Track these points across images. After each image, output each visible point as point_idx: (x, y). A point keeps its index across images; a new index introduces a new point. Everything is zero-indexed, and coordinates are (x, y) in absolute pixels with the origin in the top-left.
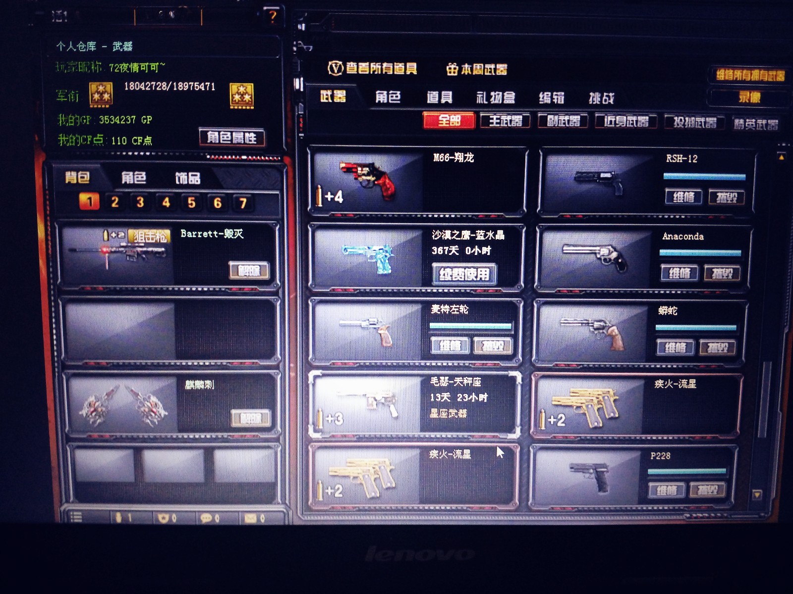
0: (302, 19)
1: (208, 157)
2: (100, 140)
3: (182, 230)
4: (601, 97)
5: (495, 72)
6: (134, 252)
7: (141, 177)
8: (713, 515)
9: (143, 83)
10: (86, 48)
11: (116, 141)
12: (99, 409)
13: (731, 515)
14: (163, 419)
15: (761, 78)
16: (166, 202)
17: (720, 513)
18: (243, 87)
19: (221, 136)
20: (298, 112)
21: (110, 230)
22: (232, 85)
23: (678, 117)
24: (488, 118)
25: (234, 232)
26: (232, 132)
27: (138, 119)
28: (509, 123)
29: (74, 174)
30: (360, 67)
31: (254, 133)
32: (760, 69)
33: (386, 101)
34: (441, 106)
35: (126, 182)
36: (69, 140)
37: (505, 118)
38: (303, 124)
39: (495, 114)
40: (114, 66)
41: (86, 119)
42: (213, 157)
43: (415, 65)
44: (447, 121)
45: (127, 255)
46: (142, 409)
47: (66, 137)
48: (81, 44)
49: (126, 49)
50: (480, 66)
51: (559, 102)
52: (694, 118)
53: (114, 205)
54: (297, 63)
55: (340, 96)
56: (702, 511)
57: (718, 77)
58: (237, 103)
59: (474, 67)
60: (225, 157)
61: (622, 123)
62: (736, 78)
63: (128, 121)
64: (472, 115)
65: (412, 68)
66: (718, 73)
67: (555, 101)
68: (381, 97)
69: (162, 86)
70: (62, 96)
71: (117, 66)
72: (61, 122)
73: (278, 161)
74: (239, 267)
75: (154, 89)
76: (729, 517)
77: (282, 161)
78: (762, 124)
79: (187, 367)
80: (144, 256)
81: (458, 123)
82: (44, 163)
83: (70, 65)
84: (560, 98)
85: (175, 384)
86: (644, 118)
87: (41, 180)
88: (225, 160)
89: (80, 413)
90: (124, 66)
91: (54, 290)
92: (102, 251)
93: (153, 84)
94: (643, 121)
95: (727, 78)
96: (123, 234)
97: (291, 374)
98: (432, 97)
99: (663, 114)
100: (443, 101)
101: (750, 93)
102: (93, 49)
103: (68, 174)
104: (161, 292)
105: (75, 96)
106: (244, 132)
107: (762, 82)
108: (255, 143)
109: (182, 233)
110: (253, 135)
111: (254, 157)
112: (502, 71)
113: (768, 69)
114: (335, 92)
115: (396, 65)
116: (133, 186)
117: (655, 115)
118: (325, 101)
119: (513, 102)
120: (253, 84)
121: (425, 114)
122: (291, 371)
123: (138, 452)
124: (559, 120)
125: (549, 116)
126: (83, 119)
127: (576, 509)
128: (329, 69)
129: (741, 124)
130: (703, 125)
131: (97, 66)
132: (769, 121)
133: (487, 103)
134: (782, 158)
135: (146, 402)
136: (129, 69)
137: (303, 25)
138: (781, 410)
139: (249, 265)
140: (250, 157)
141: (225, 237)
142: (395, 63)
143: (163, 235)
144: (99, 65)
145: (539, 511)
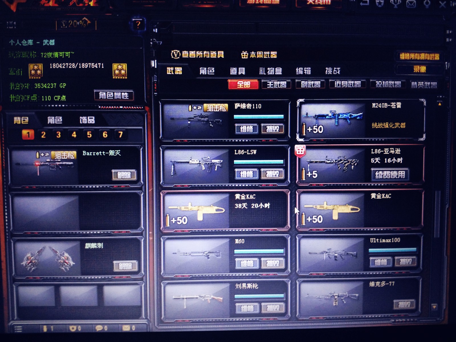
0: (156, 26)
1: (100, 107)
2: (35, 98)
3: (83, 151)
4: (333, 70)
5: (270, 56)
6: (55, 165)
7: (59, 120)
9: (61, 64)
10: (27, 43)
11: (45, 99)
12: (34, 261)
13: (419, 320)
14: (72, 267)
15: (426, 58)
16: (74, 135)
17: (413, 319)
18: (121, 66)
19: (107, 95)
20: (153, 80)
21: (40, 152)
22: (114, 65)
23: (378, 81)
24: (266, 83)
25: (115, 152)
26: (114, 93)
27: (58, 86)
28: (278, 86)
29: (19, 118)
30: (190, 54)
31: (127, 92)
32: (425, 53)
33: (206, 74)
34: (238, 77)
35: (50, 123)
36: (16, 98)
37: (276, 83)
38: (157, 87)
39: (270, 81)
40: (43, 54)
41: (27, 85)
42: (102, 107)
43: (223, 52)
44: (242, 85)
45: (50, 167)
46: (59, 261)
47: (14, 96)
48: (24, 41)
49: (51, 44)
50: (261, 53)
51: (308, 74)
52: (388, 82)
53: (43, 137)
54: (153, 51)
55: (179, 71)
56: (401, 318)
57: (401, 57)
58: (117, 75)
59: (258, 53)
60: (110, 107)
61: (345, 85)
62: (412, 58)
63: (52, 86)
64: (257, 81)
65: (221, 54)
66: (401, 55)
67: (306, 73)
68: (203, 71)
69: (72, 65)
71: (45, 54)
73: (142, 109)
74: (118, 173)
75: (67, 67)
76: (418, 321)
77: (144, 109)
78: (428, 85)
79: (86, 235)
80: (60, 167)
81: (249, 86)
82: (1, 112)
83: (17, 54)
84: (308, 71)
85: (79, 245)
86: (358, 82)
88: (110, 109)
89: (22, 264)
90: (50, 54)
91: (6, 188)
92: (36, 165)
93: (67, 65)
94: (358, 84)
95: (406, 58)
96: (48, 154)
97: (150, 238)
98: (233, 71)
99: (369, 80)
100: (240, 73)
101: (420, 67)
102: (31, 44)
103: (15, 118)
104: (71, 189)
106: (121, 92)
107: (426, 60)
108: (128, 98)
109: (84, 153)
110: (126, 94)
111: (127, 107)
112: (274, 56)
113: (430, 53)
114: (176, 68)
115: (212, 53)
116: (55, 125)
117: (365, 80)
118: (170, 73)
119: (281, 74)
120: (126, 64)
121: (229, 81)
122: (150, 235)
123: (57, 288)
124: (308, 84)
125: (302, 82)
127: (325, 319)
128: (172, 55)
129: (416, 85)
130: (393, 86)
131: (33, 54)
132: (431, 83)
134: (440, 104)
135: (62, 257)
136: (52, 56)
137: (156, 29)
139: (124, 172)
140: (125, 107)
141: (110, 155)
142: (211, 52)
143: (72, 154)
144: (35, 53)
145: (303, 320)
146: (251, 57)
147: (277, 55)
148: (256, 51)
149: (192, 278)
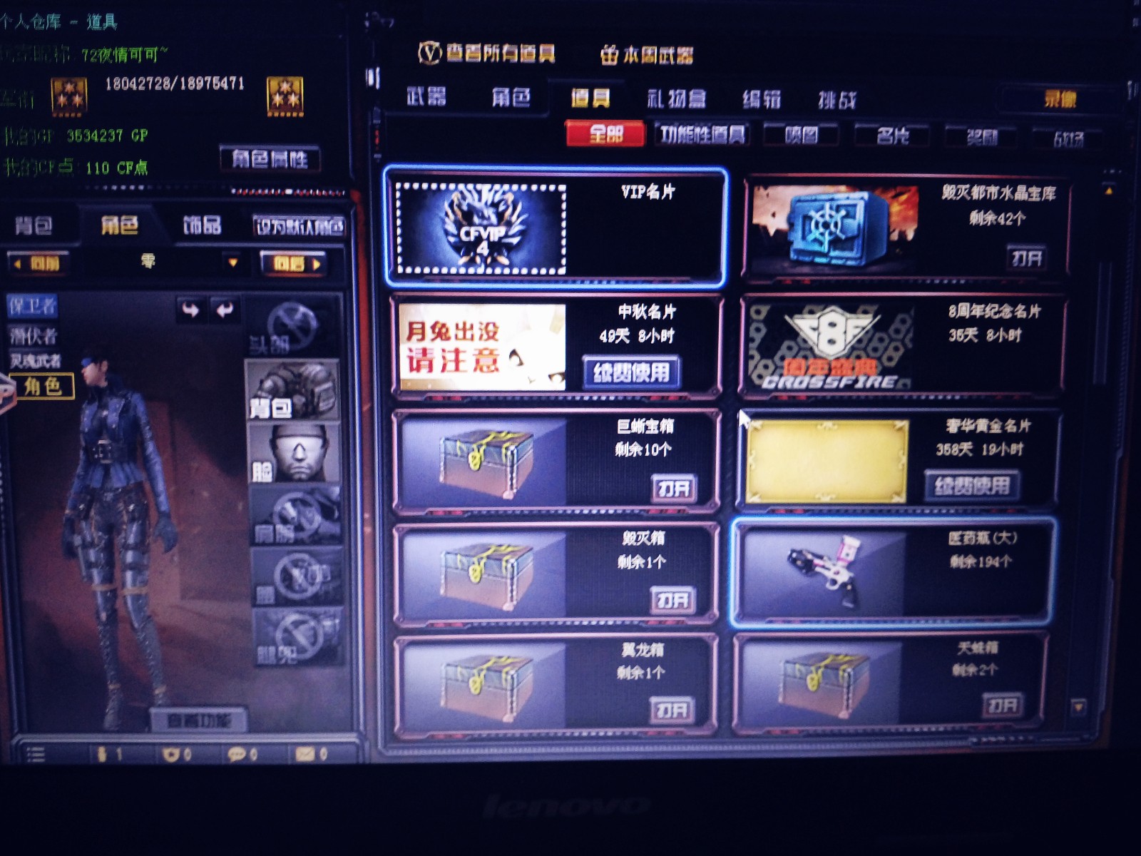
1: (234, 191)
2: (69, 168)
4: (837, 98)
5: (675, 59)
7: (131, 224)
8: (1012, 738)
9: (134, 80)
10: (45, 24)
11: (93, 169)
13: (1039, 738)
17: (1023, 736)
18: (287, 83)
19: (253, 158)
20: (372, 121)
22: (269, 81)
26: (269, 151)
29: (28, 220)
30: (468, 52)
31: (305, 152)
33: (508, 104)
34: (593, 112)
35: (107, 233)
36: (20, 167)
38: (380, 141)
40: (89, 53)
41: (47, 134)
42: (241, 191)
43: (552, 48)
44: (601, 134)
47: (14, 162)
48: (38, 19)
50: (652, 50)
51: (773, 106)
52: (980, 130)
54: (371, 45)
55: (438, 96)
56: (996, 733)
58: (278, 108)
59: (643, 51)
60: (260, 191)
63: (112, 138)
64: (642, 125)
65: (548, 53)
67: (767, 104)
68: (501, 97)
69: (163, 83)
70: (8, 100)
71: (94, 53)
72: (7, 140)
73: (342, 197)
75: (150, 88)
76: (1037, 740)
77: (347, 195)
81: (619, 137)
83: (19, 51)
84: (774, 99)
88: (260, 196)
90: (104, 53)
93: (149, 81)
97: (365, 529)
98: (580, 97)
100: (596, 104)
101: (1061, 93)
102: (56, 26)
103: (19, 220)
105: (29, 100)
106: (289, 151)
108: (306, 166)
110: (302, 155)
111: (305, 192)
112: (685, 58)
114: (429, 89)
115: (524, 48)
116: (119, 237)
117: (921, 127)
118: (414, 103)
119: (703, 105)
120: (302, 79)
121: (569, 123)
122: (365, 523)
127: (805, 733)
128: (419, 55)
131: (61, 53)
133: (663, 107)
134: (1109, 191)
136: (112, 57)
140: (298, 191)
142: (522, 46)
144: (65, 51)
145: (748, 736)
146: (626, 60)
147: (695, 56)
148: (638, 46)
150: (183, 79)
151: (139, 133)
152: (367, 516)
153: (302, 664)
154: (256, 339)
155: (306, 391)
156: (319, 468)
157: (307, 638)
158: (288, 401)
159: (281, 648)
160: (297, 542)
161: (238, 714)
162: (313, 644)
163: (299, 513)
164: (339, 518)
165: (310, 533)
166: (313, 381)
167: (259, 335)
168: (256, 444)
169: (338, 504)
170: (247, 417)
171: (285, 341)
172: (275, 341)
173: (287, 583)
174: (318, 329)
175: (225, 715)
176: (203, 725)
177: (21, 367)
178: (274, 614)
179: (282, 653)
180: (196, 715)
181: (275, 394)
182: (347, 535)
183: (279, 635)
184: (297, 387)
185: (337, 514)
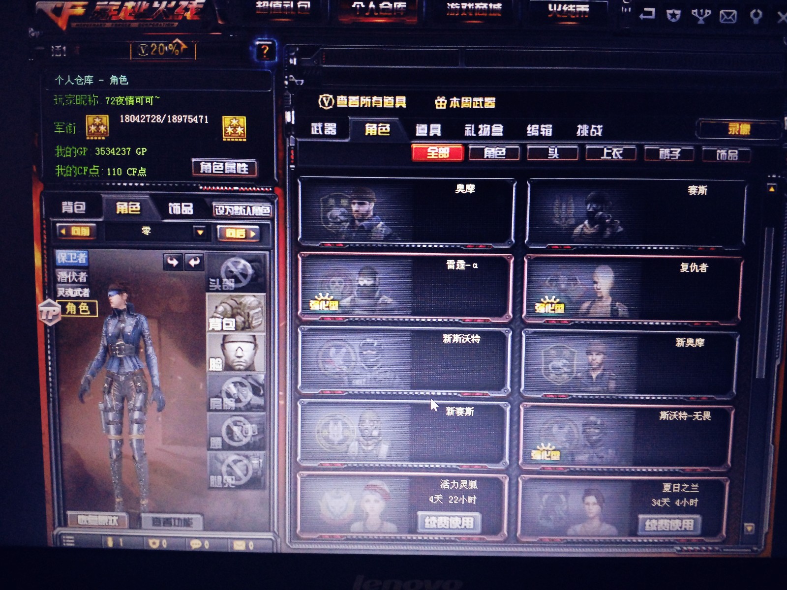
0: (293, 54)
1: (201, 188)
2: (96, 171)
4: (589, 130)
5: (483, 105)
7: (135, 207)
8: (704, 548)
9: (138, 116)
10: (83, 81)
11: (112, 172)
17: (712, 547)
18: (236, 120)
19: (214, 167)
20: (289, 144)
22: (224, 118)
26: (224, 163)
29: (70, 204)
30: (350, 101)
31: (246, 163)
33: (375, 134)
34: (428, 138)
35: (120, 212)
36: (66, 171)
38: (294, 156)
40: (110, 99)
41: (83, 150)
42: (206, 187)
43: (404, 98)
44: (435, 153)
47: (63, 168)
48: (79, 78)
50: (468, 99)
54: (289, 96)
55: (331, 128)
56: (693, 544)
58: (230, 136)
59: (463, 100)
60: (217, 188)
63: (124, 153)
64: (461, 147)
65: (401, 101)
67: (543, 133)
68: (371, 129)
69: (156, 118)
70: (60, 129)
71: (113, 100)
72: (58, 153)
73: (269, 192)
75: (148, 121)
77: (273, 192)
81: (446, 155)
82: (42, 193)
83: (67, 99)
84: (547, 130)
87: (38, 210)
88: (217, 191)
90: (120, 100)
93: (148, 117)
97: (280, 402)
98: (421, 130)
101: (740, 125)
102: (90, 83)
103: (64, 203)
105: (72, 128)
106: (236, 163)
108: (247, 173)
110: (245, 165)
111: (246, 188)
112: (490, 104)
114: (326, 124)
115: (386, 99)
116: (128, 215)
118: (316, 133)
119: (501, 135)
120: (245, 117)
121: (414, 146)
122: (280, 398)
126: (80, 150)
127: (565, 541)
128: (320, 103)
131: (93, 100)
133: (475, 135)
134: (772, 189)
136: (124, 102)
137: (295, 59)
138: (773, 443)
142: (385, 97)
144: (95, 98)
145: (528, 542)
146: (451, 106)
147: (496, 103)
148: (459, 97)
149: (348, 468)
150: (169, 116)
151: (141, 150)
152: (281, 393)
153: (239, 487)
154: (214, 280)
155: (245, 313)
156: (251, 362)
157: (242, 471)
158: (233, 320)
159: (225, 477)
160: (236, 410)
161: (197, 519)
162: (246, 475)
163: (238, 390)
164: (264, 394)
165: (245, 404)
166: (249, 307)
167: (215, 279)
168: (212, 346)
169: (263, 385)
170: (207, 330)
171: (232, 282)
172: (226, 282)
173: (230, 435)
174: (253, 275)
175: (189, 519)
176: (175, 525)
177: (64, 296)
178: (221, 455)
179: (226, 481)
180: (170, 519)
181: (224, 315)
182: (268, 405)
183: (224, 469)
184: (239, 311)
185: (262, 392)
